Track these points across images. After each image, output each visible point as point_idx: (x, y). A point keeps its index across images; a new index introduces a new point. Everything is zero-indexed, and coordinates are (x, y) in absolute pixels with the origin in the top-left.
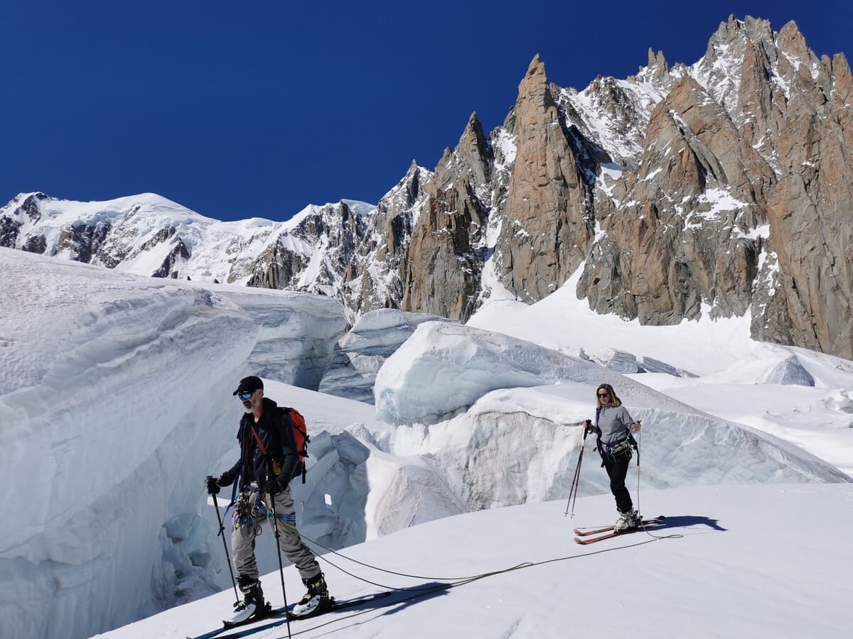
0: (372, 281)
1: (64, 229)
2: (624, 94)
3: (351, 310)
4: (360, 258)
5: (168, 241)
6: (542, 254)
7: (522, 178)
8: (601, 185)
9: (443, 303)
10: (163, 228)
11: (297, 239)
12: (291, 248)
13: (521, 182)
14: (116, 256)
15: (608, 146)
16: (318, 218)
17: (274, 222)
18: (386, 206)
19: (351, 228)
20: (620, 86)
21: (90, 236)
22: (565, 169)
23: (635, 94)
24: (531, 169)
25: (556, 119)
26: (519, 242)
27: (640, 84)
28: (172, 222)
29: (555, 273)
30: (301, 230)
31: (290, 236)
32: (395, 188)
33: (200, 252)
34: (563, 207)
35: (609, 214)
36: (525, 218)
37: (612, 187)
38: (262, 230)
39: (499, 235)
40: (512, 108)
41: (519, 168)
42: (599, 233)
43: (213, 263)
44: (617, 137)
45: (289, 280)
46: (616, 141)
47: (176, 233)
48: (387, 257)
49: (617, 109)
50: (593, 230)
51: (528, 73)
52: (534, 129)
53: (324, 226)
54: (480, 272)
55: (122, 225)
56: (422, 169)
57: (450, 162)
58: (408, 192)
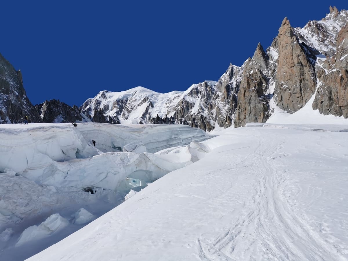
0: (220, 110)
1: (114, 101)
2: (321, 26)
3: (214, 121)
4: (213, 101)
5: (147, 102)
6: (294, 94)
7: (283, 65)
8: (317, 64)
9: (255, 116)
10: (145, 98)
11: (190, 97)
12: (188, 100)
13: (282, 67)
14: (130, 109)
15: (317, 48)
16: (197, 89)
17: (181, 92)
18: (221, 81)
19: (209, 91)
20: (319, 23)
21: (122, 103)
22: (302, 59)
23: (326, 25)
24: (286, 61)
25: (296, 41)
26: (284, 90)
27: (328, 21)
28: (147, 95)
29: (301, 100)
30: (191, 93)
31: (187, 96)
32: (224, 74)
33: (157, 105)
34: (302, 74)
35: (322, 75)
36: (286, 80)
37: (322, 64)
38: (177, 95)
39: (274, 88)
40: (274, 39)
41: (281, 61)
42: (319, 83)
43: (162, 108)
44: (321, 44)
45: (188, 112)
46: (321, 45)
47: (149, 99)
48: (225, 100)
49: (319, 33)
50: (316, 82)
51: (282, 25)
52: (286, 46)
53: (199, 91)
54: (269, 103)
55: (131, 98)
56: (234, 66)
57: (251, 63)
58: (230, 75)
